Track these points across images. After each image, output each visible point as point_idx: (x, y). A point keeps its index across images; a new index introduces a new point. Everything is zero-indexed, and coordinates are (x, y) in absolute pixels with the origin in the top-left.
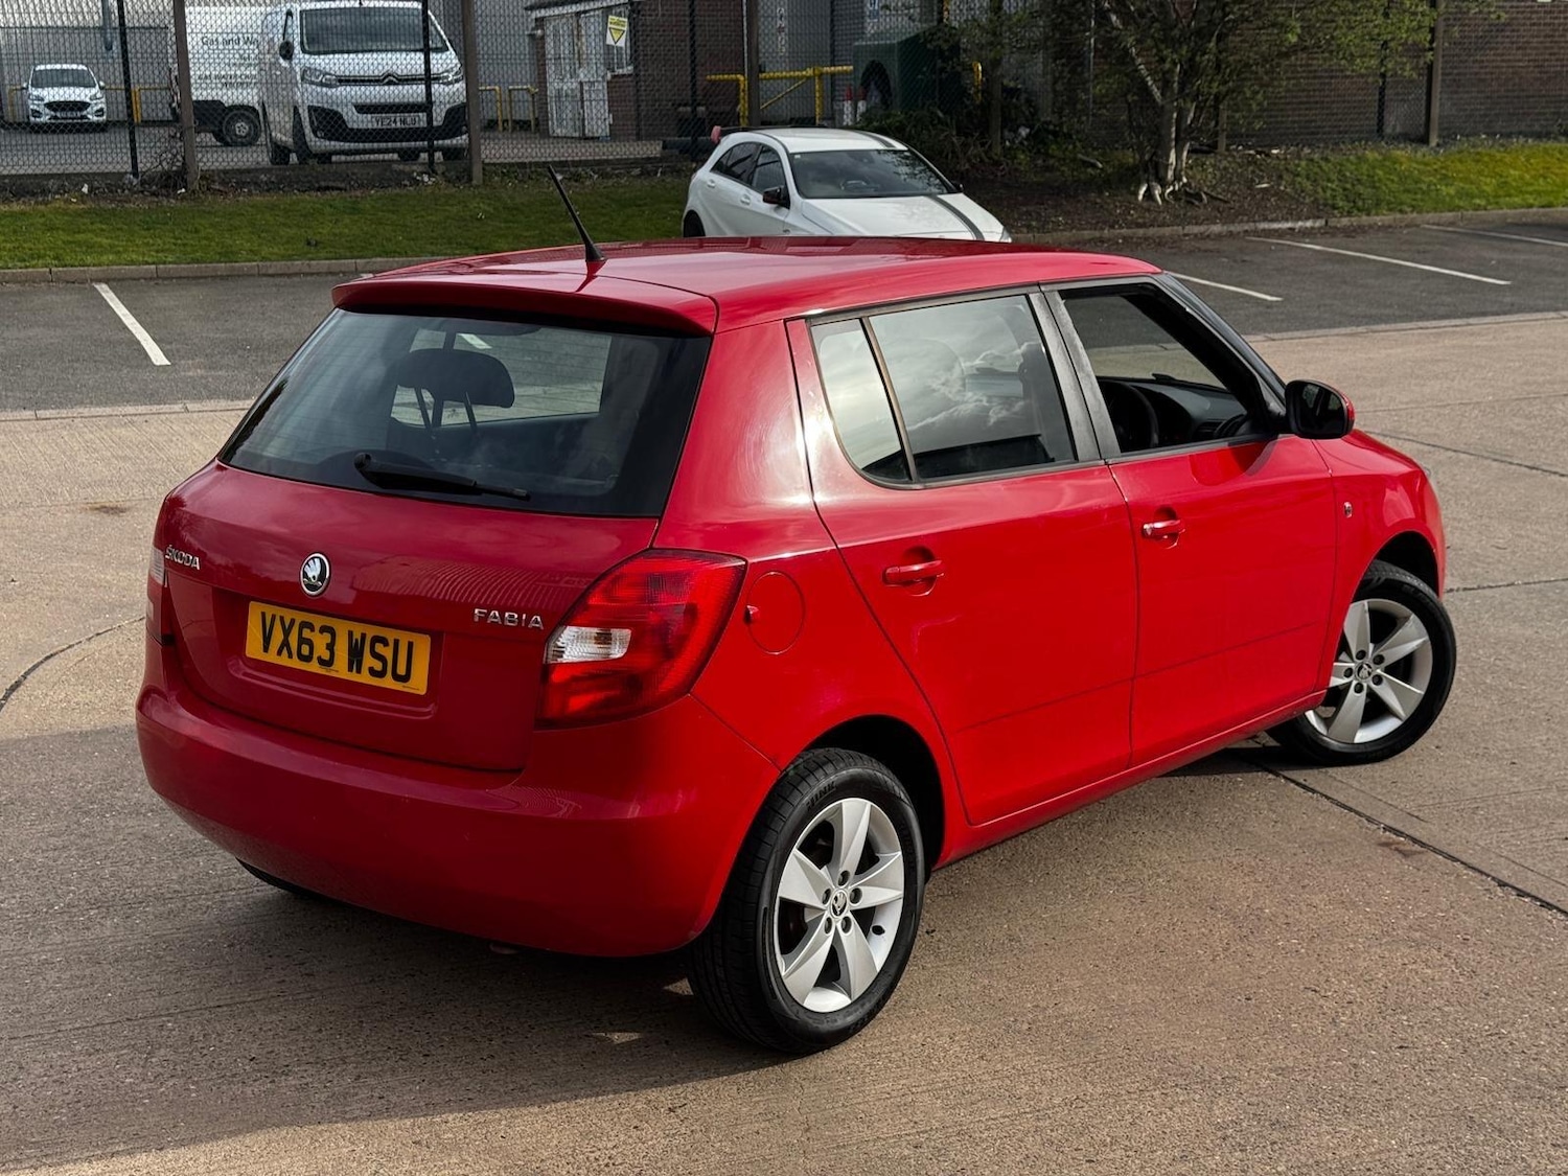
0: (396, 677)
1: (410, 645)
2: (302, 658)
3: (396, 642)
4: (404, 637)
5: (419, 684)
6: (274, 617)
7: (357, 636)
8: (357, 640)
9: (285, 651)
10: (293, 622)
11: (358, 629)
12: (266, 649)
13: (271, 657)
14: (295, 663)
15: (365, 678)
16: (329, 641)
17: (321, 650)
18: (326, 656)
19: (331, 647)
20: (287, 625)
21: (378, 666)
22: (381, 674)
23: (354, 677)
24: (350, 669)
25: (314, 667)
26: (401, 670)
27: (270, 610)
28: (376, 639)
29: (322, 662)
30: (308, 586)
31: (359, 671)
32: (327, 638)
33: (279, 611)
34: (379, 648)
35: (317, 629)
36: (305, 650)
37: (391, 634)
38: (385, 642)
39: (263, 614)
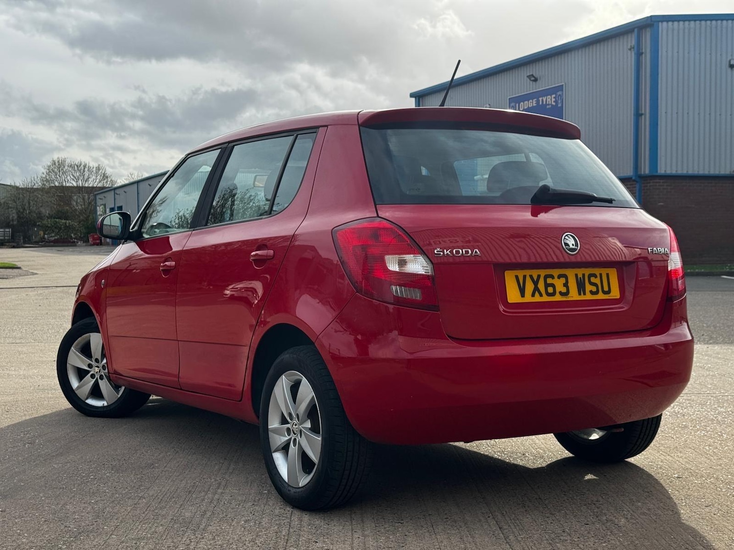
7: (580, 276)
8: (580, 278)
10: (539, 276)
11: (580, 272)
13: (528, 298)
14: (545, 298)
18: (564, 290)
23: (582, 297)
25: (558, 298)
28: (590, 276)
31: (585, 294)
32: (563, 280)
34: (593, 280)
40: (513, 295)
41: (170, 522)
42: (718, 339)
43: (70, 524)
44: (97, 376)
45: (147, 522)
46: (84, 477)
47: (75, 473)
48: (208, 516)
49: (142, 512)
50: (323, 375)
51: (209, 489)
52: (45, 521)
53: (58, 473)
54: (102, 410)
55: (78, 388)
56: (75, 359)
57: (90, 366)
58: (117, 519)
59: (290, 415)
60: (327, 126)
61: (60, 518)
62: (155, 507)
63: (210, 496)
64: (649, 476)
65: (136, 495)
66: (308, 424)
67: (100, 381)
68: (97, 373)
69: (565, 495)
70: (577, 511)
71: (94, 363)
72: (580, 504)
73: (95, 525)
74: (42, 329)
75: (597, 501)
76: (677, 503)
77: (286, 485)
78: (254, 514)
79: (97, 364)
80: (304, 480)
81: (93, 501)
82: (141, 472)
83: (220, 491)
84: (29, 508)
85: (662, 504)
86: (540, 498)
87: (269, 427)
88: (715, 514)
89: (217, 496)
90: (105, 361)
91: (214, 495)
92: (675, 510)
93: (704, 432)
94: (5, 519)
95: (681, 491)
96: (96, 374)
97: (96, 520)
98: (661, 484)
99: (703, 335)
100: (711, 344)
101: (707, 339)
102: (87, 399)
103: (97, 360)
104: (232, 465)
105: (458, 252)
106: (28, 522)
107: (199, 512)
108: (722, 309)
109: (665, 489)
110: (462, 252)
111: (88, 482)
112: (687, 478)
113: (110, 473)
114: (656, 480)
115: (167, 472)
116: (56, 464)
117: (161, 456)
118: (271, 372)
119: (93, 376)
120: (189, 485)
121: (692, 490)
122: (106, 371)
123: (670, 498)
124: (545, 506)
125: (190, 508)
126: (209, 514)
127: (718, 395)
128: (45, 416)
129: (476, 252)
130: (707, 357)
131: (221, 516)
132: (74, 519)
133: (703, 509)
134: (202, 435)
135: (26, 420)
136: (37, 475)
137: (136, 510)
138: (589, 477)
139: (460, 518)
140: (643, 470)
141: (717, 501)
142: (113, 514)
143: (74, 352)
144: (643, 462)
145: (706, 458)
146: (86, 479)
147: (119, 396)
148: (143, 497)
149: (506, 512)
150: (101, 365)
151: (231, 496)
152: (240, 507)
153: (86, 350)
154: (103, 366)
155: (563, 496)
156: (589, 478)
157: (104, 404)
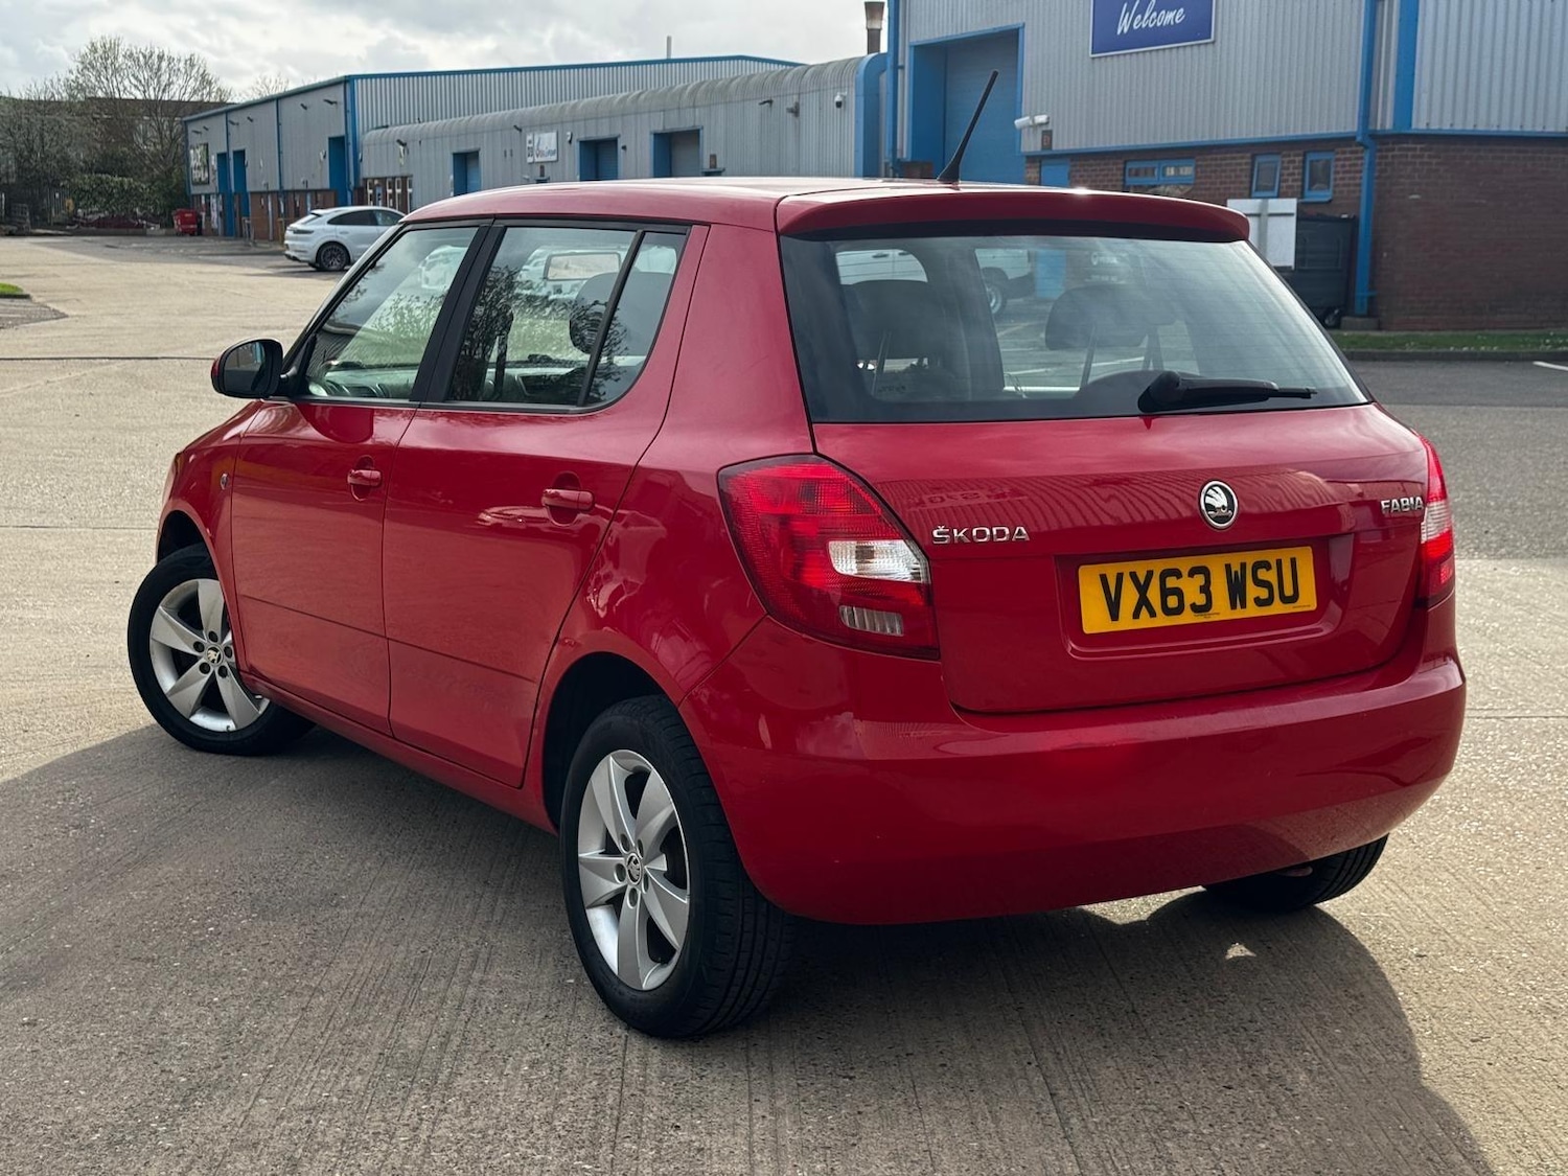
0: (1285, 600)
1: (1293, 562)
2: (1168, 611)
3: (1279, 562)
4: (1285, 555)
5: (1308, 600)
6: (1120, 577)
9: (1144, 612)
12: (1115, 616)
15: (1252, 611)
16: (1203, 583)
17: (1193, 595)
19: (1205, 589)
20: (1142, 581)
21: (1264, 593)
22: (1268, 602)
24: (1233, 606)
26: (1289, 592)
27: (1111, 570)
28: (1257, 566)
29: (1196, 608)
30: (1216, 519)
33: (1127, 568)
34: (1262, 574)
35: (1185, 573)
36: (1172, 602)
37: (1271, 556)
38: (1267, 566)
39: (1104, 578)
40: (1094, 618)
41: (378, 1062)
42: (1518, 544)
43: (173, 1065)
44: (214, 668)
45: (329, 1063)
46: (195, 927)
47: (177, 917)
48: (455, 1048)
49: (319, 1033)
50: (695, 772)
51: (455, 969)
52: (120, 1053)
53: (142, 916)
54: (226, 739)
55: (174, 690)
56: (167, 631)
57: (198, 646)
58: (267, 1052)
59: (624, 839)
60: (708, 224)
61: (151, 1047)
62: (344, 1019)
63: (457, 989)
64: (1360, 950)
65: (304, 982)
66: (662, 864)
67: (219, 679)
68: (213, 661)
69: (1185, 1001)
70: (1209, 1050)
71: (205, 641)
72: (1216, 1028)
73: (224, 1067)
74: (86, 484)
75: (1251, 1022)
76: (1414, 1029)
77: (616, 981)
78: (548, 1045)
79: (213, 644)
80: (652, 977)
81: (216, 999)
82: (314, 916)
83: (477, 975)
84: (84, 1016)
85: (1382, 1033)
86: (1134, 1011)
87: (580, 855)
88: (1490, 1064)
89: (471, 992)
90: (229, 638)
91: (466, 986)
92: (1409, 1049)
93: (1476, 824)
94: (36, 1047)
95: (1423, 995)
96: (211, 664)
97: (224, 1055)
98: (1383, 975)
99: (1486, 532)
100: (1502, 557)
101: (1494, 545)
102: (193, 714)
103: (212, 636)
104: (500, 901)
105: (981, 534)
106: (85, 1055)
107: (435, 1036)
108: (1531, 458)
109: (1392, 991)
110: (991, 532)
111: (203, 942)
112: (1436, 957)
113: (248, 917)
114: (1374, 962)
115: (366, 918)
116: (135, 889)
117: (352, 871)
118: (585, 742)
119: (204, 668)
120: (413, 958)
121: (1446, 995)
122: (233, 659)
123: (1400, 1016)
124: (1144, 1035)
125: (417, 1024)
126: (456, 1040)
127: (1510, 714)
128: (103, 747)
129: (1020, 533)
130: (1492, 600)
131: (480, 1048)
132: (180, 1049)
133: (1467, 1048)
134: (437, 812)
135: (65, 757)
136: (98, 921)
137: (306, 1027)
138: (1237, 951)
139: (970, 1065)
140: (1348, 932)
141: (1497, 1025)
142: (260, 1037)
143: (164, 616)
144: (1349, 910)
145: (1479, 899)
146: (200, 935)
147: (260, 712)
148: (317, 991)
149: (1064, 1048)
150: (221, 647)
151: (501, 992)
152: (520, 1022)
153: (189, 613)
154: (226, 649)
155: (1182, 1004)
156: (1235, 955)
157: (228, 727)
